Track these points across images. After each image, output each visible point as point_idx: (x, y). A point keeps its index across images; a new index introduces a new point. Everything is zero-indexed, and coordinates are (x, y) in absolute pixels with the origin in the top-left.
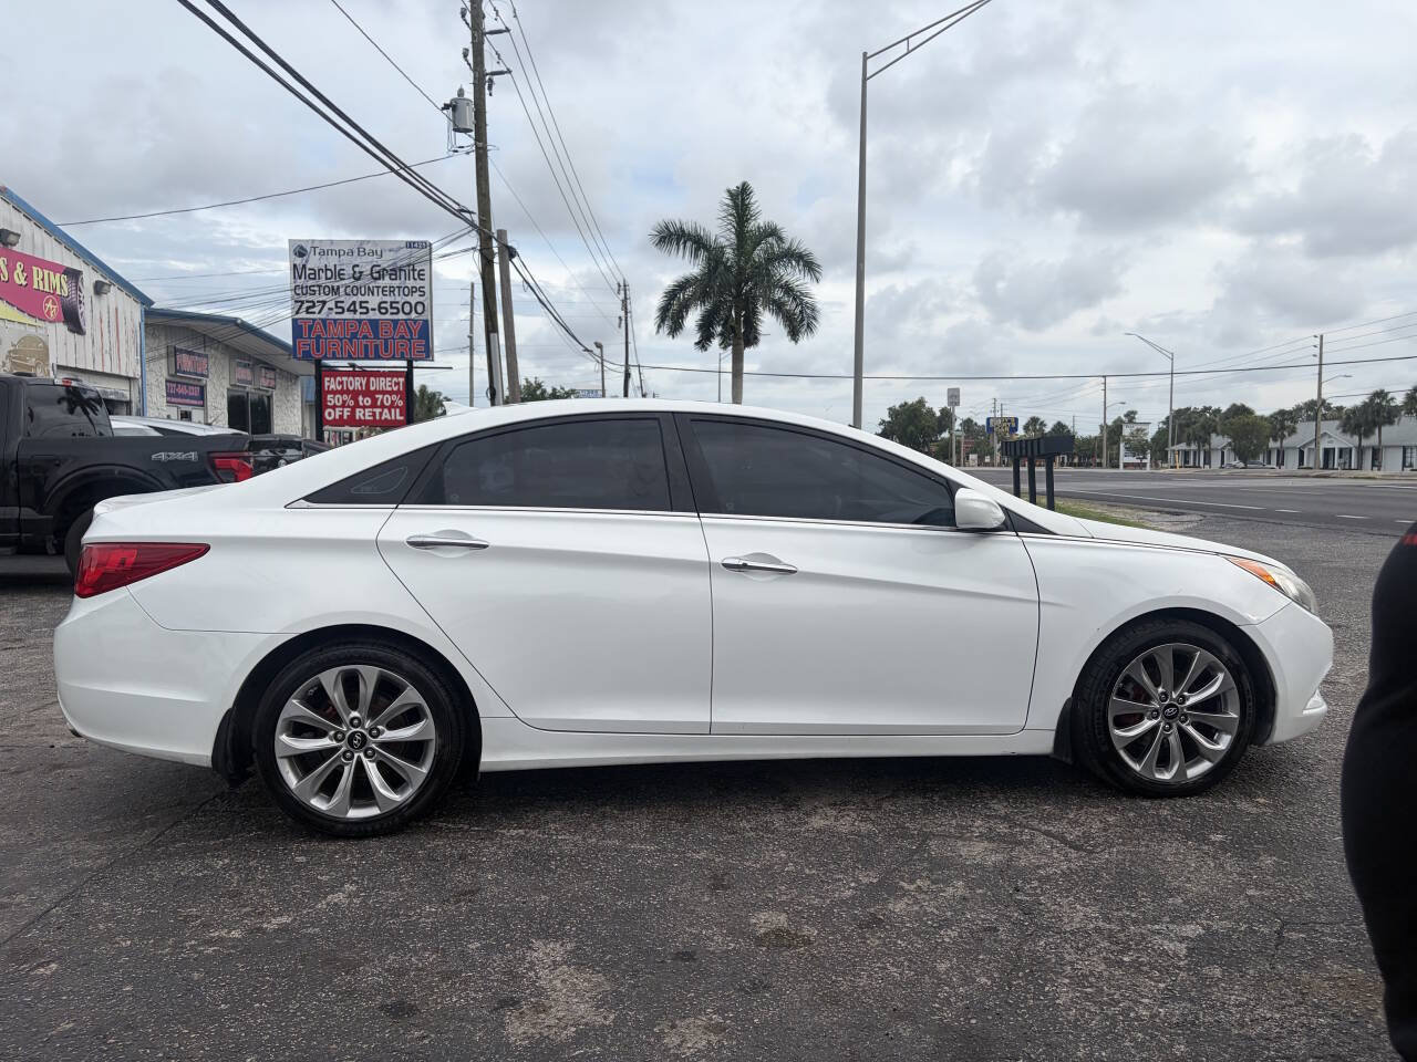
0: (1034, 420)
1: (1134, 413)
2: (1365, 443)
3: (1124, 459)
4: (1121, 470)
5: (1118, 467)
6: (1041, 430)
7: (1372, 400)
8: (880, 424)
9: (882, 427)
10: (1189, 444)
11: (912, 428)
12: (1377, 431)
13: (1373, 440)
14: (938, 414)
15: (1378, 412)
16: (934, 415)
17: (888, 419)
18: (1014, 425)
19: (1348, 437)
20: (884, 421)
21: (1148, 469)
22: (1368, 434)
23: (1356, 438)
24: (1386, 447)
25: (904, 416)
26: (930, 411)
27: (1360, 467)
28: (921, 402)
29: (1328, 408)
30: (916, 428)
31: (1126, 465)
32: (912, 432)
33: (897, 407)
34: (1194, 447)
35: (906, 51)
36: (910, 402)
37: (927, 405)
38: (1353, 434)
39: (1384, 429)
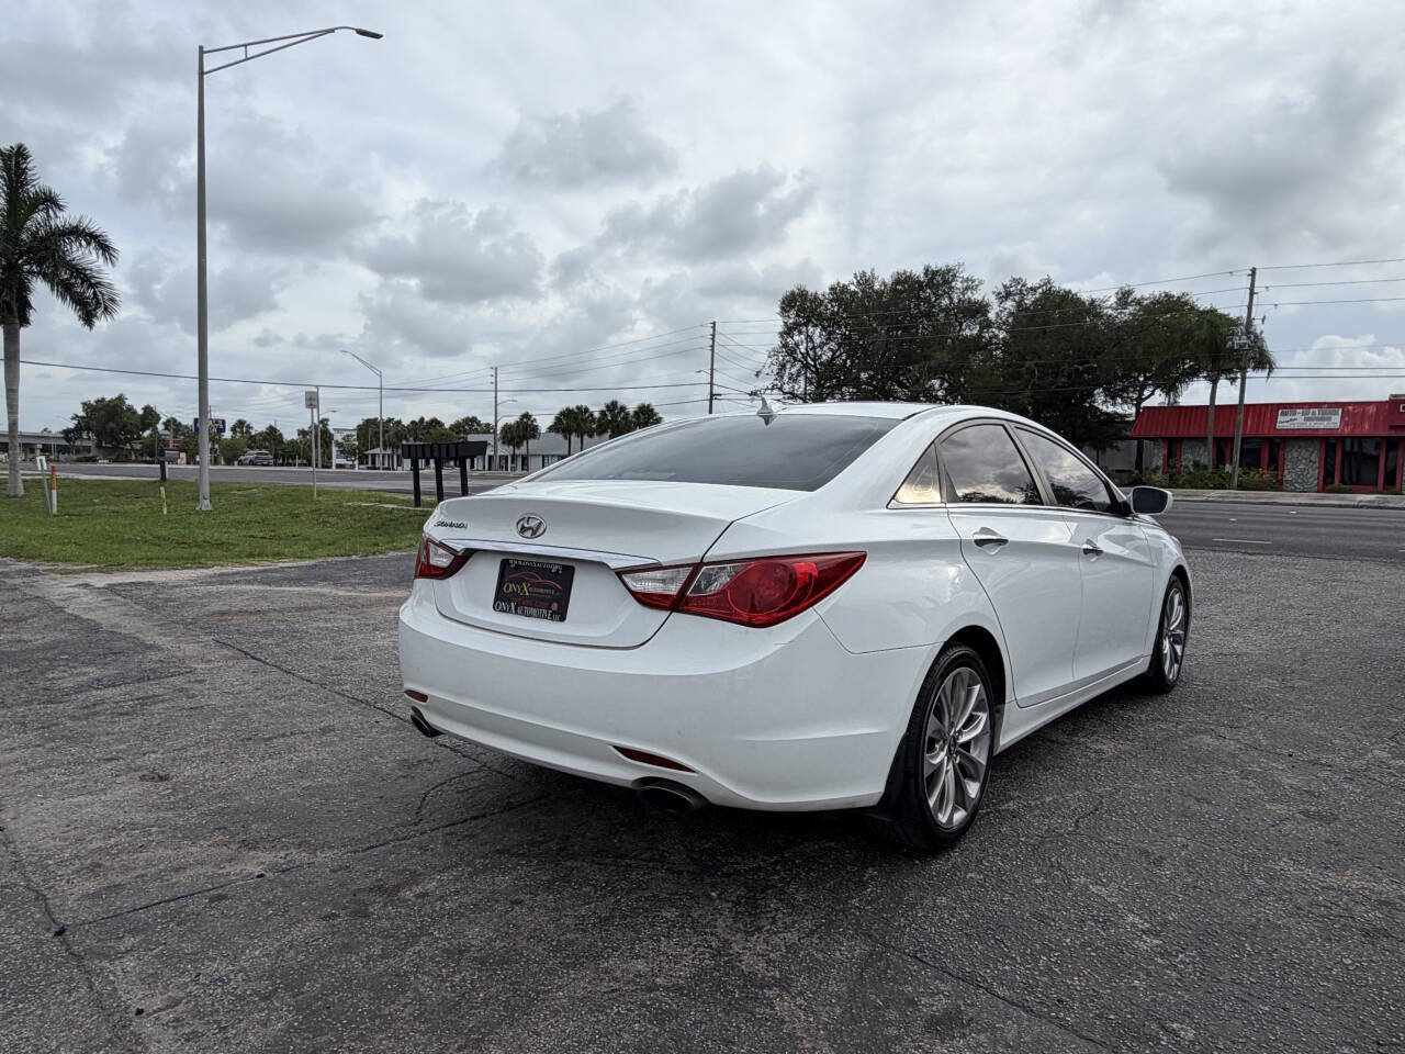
0: (241, 423)
1: (327, 420)
2: (517, 452)
3: (335, 461)
4: (334, 469)
5: (330, 467)
6: (248, 432)
7: (521, 419)
8: (73, 419)
9: (76, 422)
10: (385, 449)
11: (112, 425)
12: (525, 443)
13: (522, 450)
14: (140, 412)
15: (526, 429)
16: (135, 413)
17: (82, 414)
18: (221, 426)
19: (506, 447)
20: (77, 416)
21: (356, 470)
22: (518, 445)
23: (511, 447)
24: (532, 455)
25: (103, 412)
26: (130, 409)
27: (513, 469)
28: (121, 399)
29: (479, 424)
30: (118, 424)
31: (339, 466)
32: (112, 429)
33: (92, 402)
34: (389, 451)
35: (243, 57)
36: (108, 398)
37: (127, 402)
38: (509, 444)
39: (530, 442)
